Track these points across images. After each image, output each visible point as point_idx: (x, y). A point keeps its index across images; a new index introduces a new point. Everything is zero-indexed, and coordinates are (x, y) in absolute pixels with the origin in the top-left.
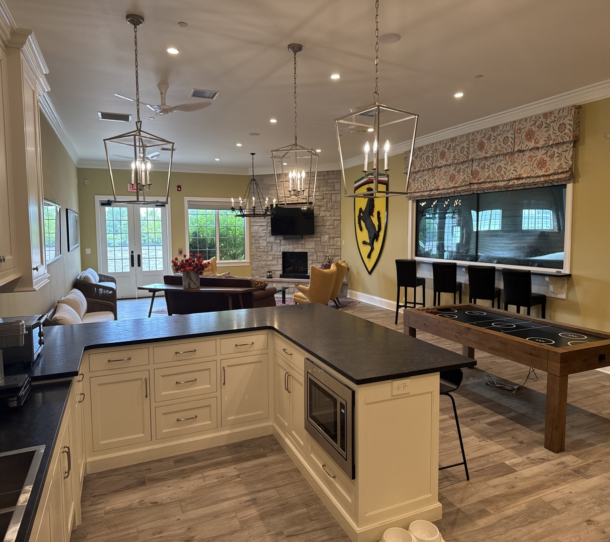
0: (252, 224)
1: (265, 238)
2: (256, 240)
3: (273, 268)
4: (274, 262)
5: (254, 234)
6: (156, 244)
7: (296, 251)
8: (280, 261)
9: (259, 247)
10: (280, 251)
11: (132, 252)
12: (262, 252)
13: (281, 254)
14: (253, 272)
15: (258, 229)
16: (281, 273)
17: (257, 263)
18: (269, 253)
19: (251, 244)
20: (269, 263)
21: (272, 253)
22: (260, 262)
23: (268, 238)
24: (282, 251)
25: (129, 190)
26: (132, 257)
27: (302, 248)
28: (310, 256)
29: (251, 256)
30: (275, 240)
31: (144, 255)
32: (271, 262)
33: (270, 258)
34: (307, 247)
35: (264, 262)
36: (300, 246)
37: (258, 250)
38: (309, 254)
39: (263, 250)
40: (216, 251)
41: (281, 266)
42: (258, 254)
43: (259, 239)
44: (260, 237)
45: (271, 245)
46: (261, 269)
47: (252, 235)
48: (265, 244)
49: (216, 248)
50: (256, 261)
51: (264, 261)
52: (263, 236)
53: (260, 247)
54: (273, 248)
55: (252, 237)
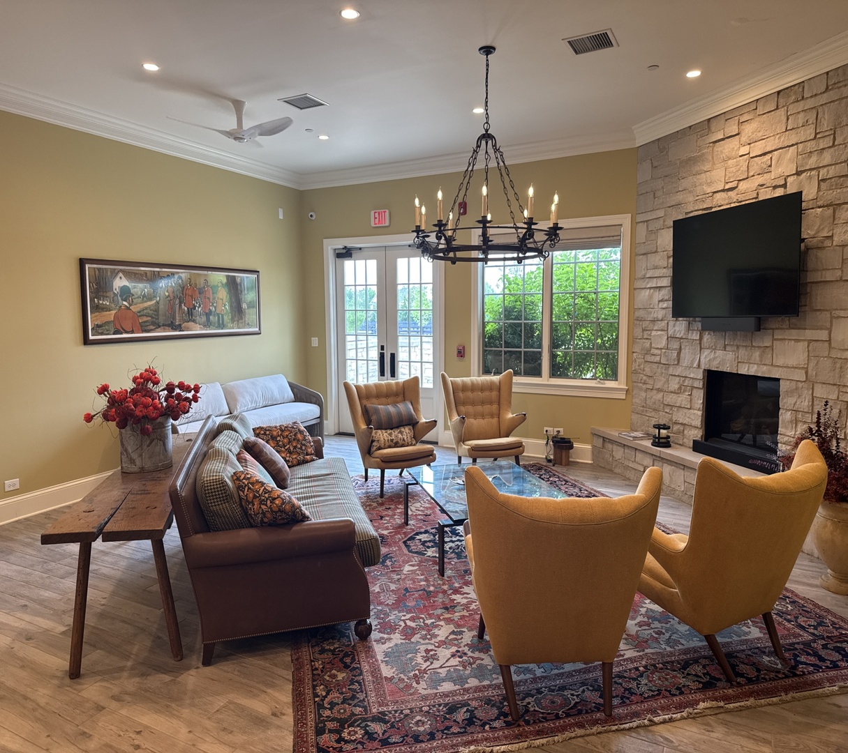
0: (639, 284)
1: (664, 324)
2: (644, 330)
3: (680, 417)
4: (682, 399)
5: (641, 313)
6: (422, 332)
7: (744, 370)
8: (699, 398)
9: (648, 351)
10: (699, 366)
11: (382, 348)
12: (655, 366)
13: (700, 376)
14: (635, 417)
15: (651, 297)
16: (697, 434)
17: (644, 394)
18: (671, 370)
19: (632, 340)
20: (670, 399)
21: (678, 371)
22: (650, 394)
23: (671, 323)
24: (703, 367)
25: (373, 225)
26: (382, 356)
27: (761, 363)
28: (790, 393)
29: (631, 373)
30: (689, 329)
31: (402, 355)
32: (674, 396)
33: (674, 385)
34: (780, 363)
35: (660, 396)
36: (757, 354)
37: (649, 358)
38: (784, 386)
39: (657, 359)
40: (540, 353)
41: (700, 413)
42: (648, 371)
43: (651, 325)
44: (654, 321)
45: (675, 345)
46: (653, 414)
47: (637, 314)
48: (663, 343)
49: (540, 346)
50: (641, 389)
51: (659, 390)
52: (660, 317)
53: (653, 351)
54: (682, 355)
55: (634, 320)
